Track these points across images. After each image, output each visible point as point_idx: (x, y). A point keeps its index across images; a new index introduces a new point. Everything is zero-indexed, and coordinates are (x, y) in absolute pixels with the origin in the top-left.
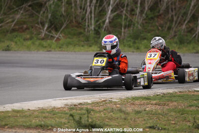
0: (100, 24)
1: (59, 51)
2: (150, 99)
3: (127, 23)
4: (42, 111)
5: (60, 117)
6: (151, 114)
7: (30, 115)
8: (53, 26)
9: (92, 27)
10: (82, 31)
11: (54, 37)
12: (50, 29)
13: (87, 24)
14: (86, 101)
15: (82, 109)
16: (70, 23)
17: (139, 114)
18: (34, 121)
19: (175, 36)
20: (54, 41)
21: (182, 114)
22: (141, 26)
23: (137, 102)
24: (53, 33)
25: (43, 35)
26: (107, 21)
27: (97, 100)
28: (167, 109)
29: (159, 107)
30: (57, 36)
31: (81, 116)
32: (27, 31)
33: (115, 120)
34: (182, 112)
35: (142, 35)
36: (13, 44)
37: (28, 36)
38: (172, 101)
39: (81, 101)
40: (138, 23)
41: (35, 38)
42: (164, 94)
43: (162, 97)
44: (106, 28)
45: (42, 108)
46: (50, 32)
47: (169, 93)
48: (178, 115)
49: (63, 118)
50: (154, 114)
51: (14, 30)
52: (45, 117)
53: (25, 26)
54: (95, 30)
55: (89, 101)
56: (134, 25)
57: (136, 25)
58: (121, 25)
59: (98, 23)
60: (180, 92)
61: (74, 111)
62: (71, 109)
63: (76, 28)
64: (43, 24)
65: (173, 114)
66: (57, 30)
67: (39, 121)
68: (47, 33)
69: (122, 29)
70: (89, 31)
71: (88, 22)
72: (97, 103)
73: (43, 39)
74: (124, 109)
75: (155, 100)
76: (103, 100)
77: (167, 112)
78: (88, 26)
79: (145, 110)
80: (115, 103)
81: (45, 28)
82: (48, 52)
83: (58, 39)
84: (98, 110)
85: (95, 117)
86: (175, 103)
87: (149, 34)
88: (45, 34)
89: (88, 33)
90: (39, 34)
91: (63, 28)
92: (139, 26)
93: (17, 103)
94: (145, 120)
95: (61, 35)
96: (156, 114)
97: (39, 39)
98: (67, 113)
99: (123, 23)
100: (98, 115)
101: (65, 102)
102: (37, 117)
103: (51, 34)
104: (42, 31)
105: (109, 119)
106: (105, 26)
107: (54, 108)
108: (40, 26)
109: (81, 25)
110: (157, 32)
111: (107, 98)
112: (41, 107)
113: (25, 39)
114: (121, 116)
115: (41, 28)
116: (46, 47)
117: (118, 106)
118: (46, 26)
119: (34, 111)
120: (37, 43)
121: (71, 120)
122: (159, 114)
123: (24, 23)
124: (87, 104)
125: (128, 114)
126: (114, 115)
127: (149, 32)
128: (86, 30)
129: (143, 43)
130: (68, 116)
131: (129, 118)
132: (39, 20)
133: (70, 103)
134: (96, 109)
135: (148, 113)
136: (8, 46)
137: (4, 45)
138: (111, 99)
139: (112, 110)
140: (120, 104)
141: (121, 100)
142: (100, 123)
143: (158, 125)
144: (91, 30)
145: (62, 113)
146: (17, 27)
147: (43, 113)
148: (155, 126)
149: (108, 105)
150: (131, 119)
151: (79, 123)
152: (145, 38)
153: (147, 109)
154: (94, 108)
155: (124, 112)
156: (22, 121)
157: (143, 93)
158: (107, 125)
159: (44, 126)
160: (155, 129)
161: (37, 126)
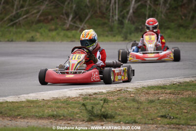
0: (124, 14)
2: (166, 88)
3: (151, 13)
4: (56, 101)
5: (74, 107)
6: (164, 103)
7: (43, 106)
8: (77, 17)
9: (116, 17)
10: (106, 21)
11: (78, 28)
12: (74, 20)
13: (111, 14)
14: (101, 91)
15: (96, 99)
16: (95, 13)
17: (152, 104)
18: (46, 111)
20: (78, 31)
21: (195, 103)
22: (164, 15)
23: (152, 91)
24: (78, 24)
25: (68, 26)
26: (131, 11)
27: (112, 90)
28: (182, 98)
29: (174, 96)
30: (81, 27)
31: (94, 106)
32: (53, 22)
33: (127, 109)
35: (166, 24)
36: (38, 35)
37: (53, 27)
38: (187, 90)
39: (96, 91)
40: (162, 12)
41: (60, 29)
42: (180, 83)
43: (178, 86)
44: (130, 18)
45: (57, 98)
46: (75, 22)
47: (185, 82)
48: (191, 104)
49: (76, 108)
50: (166, 103)
51: (39, 21)
52: (58, 107)
53: (50, 17)
54: (119, 20)
55: (104, 91)
56: (158, 15)
57: (160, 14)
58: (145, 15)
59: (122, 13)
61: (88, 101)
62: (85, 99)
63: (100, 19)
64: (68, 15)
65: (186, 102)
66: (81, 20)
67: (52, 111)
68: (72, 23)
70: (113, 22)
71: (113, 13)
72: (112, 93)
73: (68, 30)
74: (137, 98)
75: (170, 89)
76: (118, 89)
77: (180, 101)
78: (113, 16)
79: (158, 99)
80: (130, 93)
81: (70, 19)
82: (72, 43)
83: (83, 29)
84: (112, 100)
85: (108, 107)
86: (190, 92)
87: (173, 24)
88: (70, 25)
89: (113, 24)
90: (64, 25)
91: (88, 18)
92: (163, 15)
93: (32, 93)
94: (157, 109)
95: (85, 26)
96: (169, 103)
97: (64, 30)
98: (79, 103)
99: (147, 13)
100: (111, 104)
101: (80, 92)
102: (50, 107)
103: (76, 25)
104: (67, 21)
105: (122, 108)
106: (129, 16)
107: (69, 97)
108: (65, 17)
109: (105, 16)
110: (180, 21)
111: (123, 88)
112: (56, 97)
113: (50, 30)
114: (134, 105)
115: (66, 18)
116: (70, 37)
117: (132, 95)
118: (71, 16)
119: (48, 101)
120: (62, 33)
121: (84, 110)
122: (172, 103)
123: (49, 14)
124: (101, 93)
125: (141, 103)
126: (126, 105)
127: (173, 22)
128: (110, 20)
129: (166, 32)
130: (80, 105)
131: (142, 107)
132: (64, 11)
133: (85, 93)
134: (110, 98)
135: (161, 102)
136: (32, 37)
137: (29, 36)
138: (127, 88)
139: (126, 100)
140: (134, 94)
141: (137, 89)
142: (112, 112)
143: (170, 114)
144: (116, 20)
145: (75, 103)
146: (42, 18)
147: (57, 103)
148: (167, 116)
149: (122, 95)
150: (144, 109)
151: (91, 112)
152: (168, 28)
153: (161, 98)
154: (108, 97)
155: (137, 102)
156: (35, 112)
157: (160, 82)
158: (119, 115)
159: (57, 116)
160: (166, 118)
161: (49, 116)
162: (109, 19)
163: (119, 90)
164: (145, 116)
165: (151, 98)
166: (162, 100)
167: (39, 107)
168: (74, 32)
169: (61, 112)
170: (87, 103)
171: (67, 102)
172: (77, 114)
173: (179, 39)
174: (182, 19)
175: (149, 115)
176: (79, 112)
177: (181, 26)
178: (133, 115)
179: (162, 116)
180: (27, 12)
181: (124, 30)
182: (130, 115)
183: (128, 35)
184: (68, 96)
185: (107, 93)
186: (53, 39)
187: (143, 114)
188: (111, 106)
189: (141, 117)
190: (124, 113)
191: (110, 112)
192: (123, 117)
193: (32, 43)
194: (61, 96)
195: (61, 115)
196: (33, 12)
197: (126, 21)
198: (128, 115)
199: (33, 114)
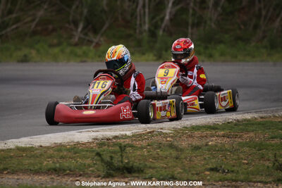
0: (157, 22)
1: (98, 61)
2: (217, 129)
3: (196, 21)
4: (59, 148)
5: (84, 157)
6: (214, 150)
7: (41, 155)
8: (90, 26)
9: (146, 27)
10: (131, 32)
11: (91, 42)
12: (86, 31)
13: (138, 22)
14: (122, 133)
15: (115, 145)
16: (115, 21)
17: (197, 151)
18: (45, 162)
19: (264, 37)
20: (91, 48)
21: (259, 150)
22: (215, 24)
23: (197, 133)
24: (91, 36)
25: (77, 39)
26: (167, 17)
27: (141, 131)
28: (240, 143)
29: (229, 140)
30: (96, 40)
31: (113, 155)
32: (54, 33)
33: (162, 160)
34: (260, 147)
35: (217, 37)
36: (34, 53)
37: (55, 41)
38: (248, 132)
39: (117, 133)
40: (211, 19)
41: (65, 44)
42: (238, 121)
43: (235, 125)
44: (166, 28)
45: (61, 144)
46: (86, 34)
47: (245, 120)
48: (254, 151)
49: (89, 158)
50: (218, 151)
51: (34, 33)
52: (62, 157)
53: (50, 27)
54: (150, 30)
55: (129, 133)
56: (205, 22)
57: (208, 22)
58: (187, 23)
59: (155, 20)
60: (262, 118)
61: (106, 147)
62: (101, 145)
63: (123, 29)
64: (76, 24)
65: (246, 149)
66: (95, 32)
67: (53, 162)
68: (82, 36)
69: (188, 29)
70: (141, 33)
71: (141, 20)
72: (140, 136)
73: (76, 45)
74: (175, 143)
75: (223, 129)
76: (148, 130)
77: (238, 148)
78: (141, 25)
79: (207, 145)
80: (166, 135)
81: (80, 29)
83: (98, 45)
84: (140, 146)
85: (134, 156)
86: (252, 134)
87: (227, 36)
88: (80, 38)
89: (140, 36)
90: (71, 38)
91: (104, 28)
92: (213, 26)
93: (25, 136)
94: (205, 159)
95: (102, 39)
96: (222, 150)
97: (71, 45)
98: (94, 151)
99: (190, 21)
100: (139, 153)
101: (94, 134)
102: (51, 157)
103: (87, 38)
104: (75, 33)
105: (154, 158)
106: (163, 25)
107: (78, 143)
108: (72, 26)
109: (129, 24)
110: (238, 32)
111: (155, 128)
112: (59, 142)
113: (51, 46)
114: (171, 154)
115: (73, 28)
116: (79, 56)
117: (168, 139)
118: (81, 26)
119: (48, 148)
120: (68, 50)
121: (99, 161)
122: (226, 150)
123: (50, 22)
124: (125, 137)
125: (182, 150)
126: (161, 153)
127: (227, 33)
128: (137, 31)
129: (218, 48)
130: (94, 154)
131: (183, 156)
132: (71, 18)
133: (101, 137)
134: (137, 143)
135: (210, 149)
136: (25, 56)
137: (20, 54)
138: (162, 129)
139: (160, 146)
140: (172, 137)
141: (175, 131)
142: (140, 164)
143: (223, 166)
144: (145, 30)
145: (87, 151)
146: (39, 28)
147: (60, 150)
148: (219, 168)
149: (155, 139)
150: (186, 158)
151: (109, 165)
152: (221, 42)
153: (210, 143)
154: (134, 142)
155: (176, 148)
156: (28, 164)
157: (208, 120)
158: (150, 167)
159: (60, 169)
160: (218, 171)
161: (49, 171)
162: (135, 29)
163: (150, 132)
164: (187, 168)
165: (196, 142)
166: (212, 146)
167: (35, 157)
168: (85, 48)
169: (66, 164)
170: (104, 151)
171: (75, 149)
172: (89, 166)
173: (236, 57)
174: (240, 29)
175: (194, 167)
176: (92, 164)
177: (239, 38)
178: (169, 167)
179: (212, 170)
180: (17, 20)
181: (158, 45)
182: (165, 168)
183: (164, 52)
184: (76, 141)
185: (133, 136)
186: (55, 59)
187: (184, 166)
188: (139, 155)
189: (181, 171)
190: (157, 165)
191: (136, 164)
192: (155, 170)
193: (24, 64)
194: (67, 140)
195: (66, 168)
196: (26, 21)
197: (161, 32)
198: (163, 167)
199: (27, 166)
